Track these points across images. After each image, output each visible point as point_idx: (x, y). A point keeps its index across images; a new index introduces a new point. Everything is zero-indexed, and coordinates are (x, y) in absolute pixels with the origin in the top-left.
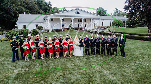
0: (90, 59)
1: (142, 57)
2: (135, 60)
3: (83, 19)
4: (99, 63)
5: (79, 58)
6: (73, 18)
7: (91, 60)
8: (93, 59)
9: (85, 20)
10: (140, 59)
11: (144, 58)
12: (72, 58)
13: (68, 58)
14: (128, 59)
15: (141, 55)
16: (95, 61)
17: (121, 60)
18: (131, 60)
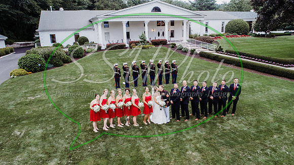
0: (181, 134)
1: (279, 130)
2: (265, 139)
3: (167, 21)
4: (198, 145)
5: (162, 129)
6: (147, 21)
7: (184, 137)
8: (188, 133)
9: (172, 23)
10: (275, 136)
11: (281, 133)
12: (148, 130)
13: (141, 131)
14: (252, 133)
15: (277, 124)
16: (191, 140)
17: (239, 136)
18: (258, 138)
